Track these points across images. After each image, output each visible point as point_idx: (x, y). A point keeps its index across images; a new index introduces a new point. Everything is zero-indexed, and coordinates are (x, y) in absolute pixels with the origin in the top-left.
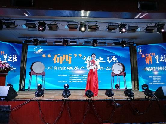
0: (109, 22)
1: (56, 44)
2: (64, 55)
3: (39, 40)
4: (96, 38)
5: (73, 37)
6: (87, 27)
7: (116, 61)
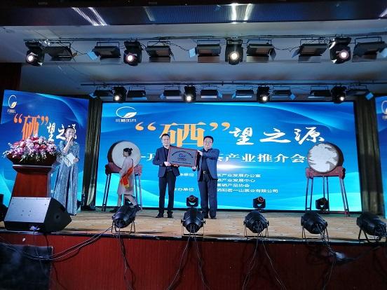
0: (303, 36)
1: (168, 98)
2: (187, 126)
3: (128, 88)
4: (266, 82)
5: (209, 80)
6: (245, 51)
7: (317, 138)
